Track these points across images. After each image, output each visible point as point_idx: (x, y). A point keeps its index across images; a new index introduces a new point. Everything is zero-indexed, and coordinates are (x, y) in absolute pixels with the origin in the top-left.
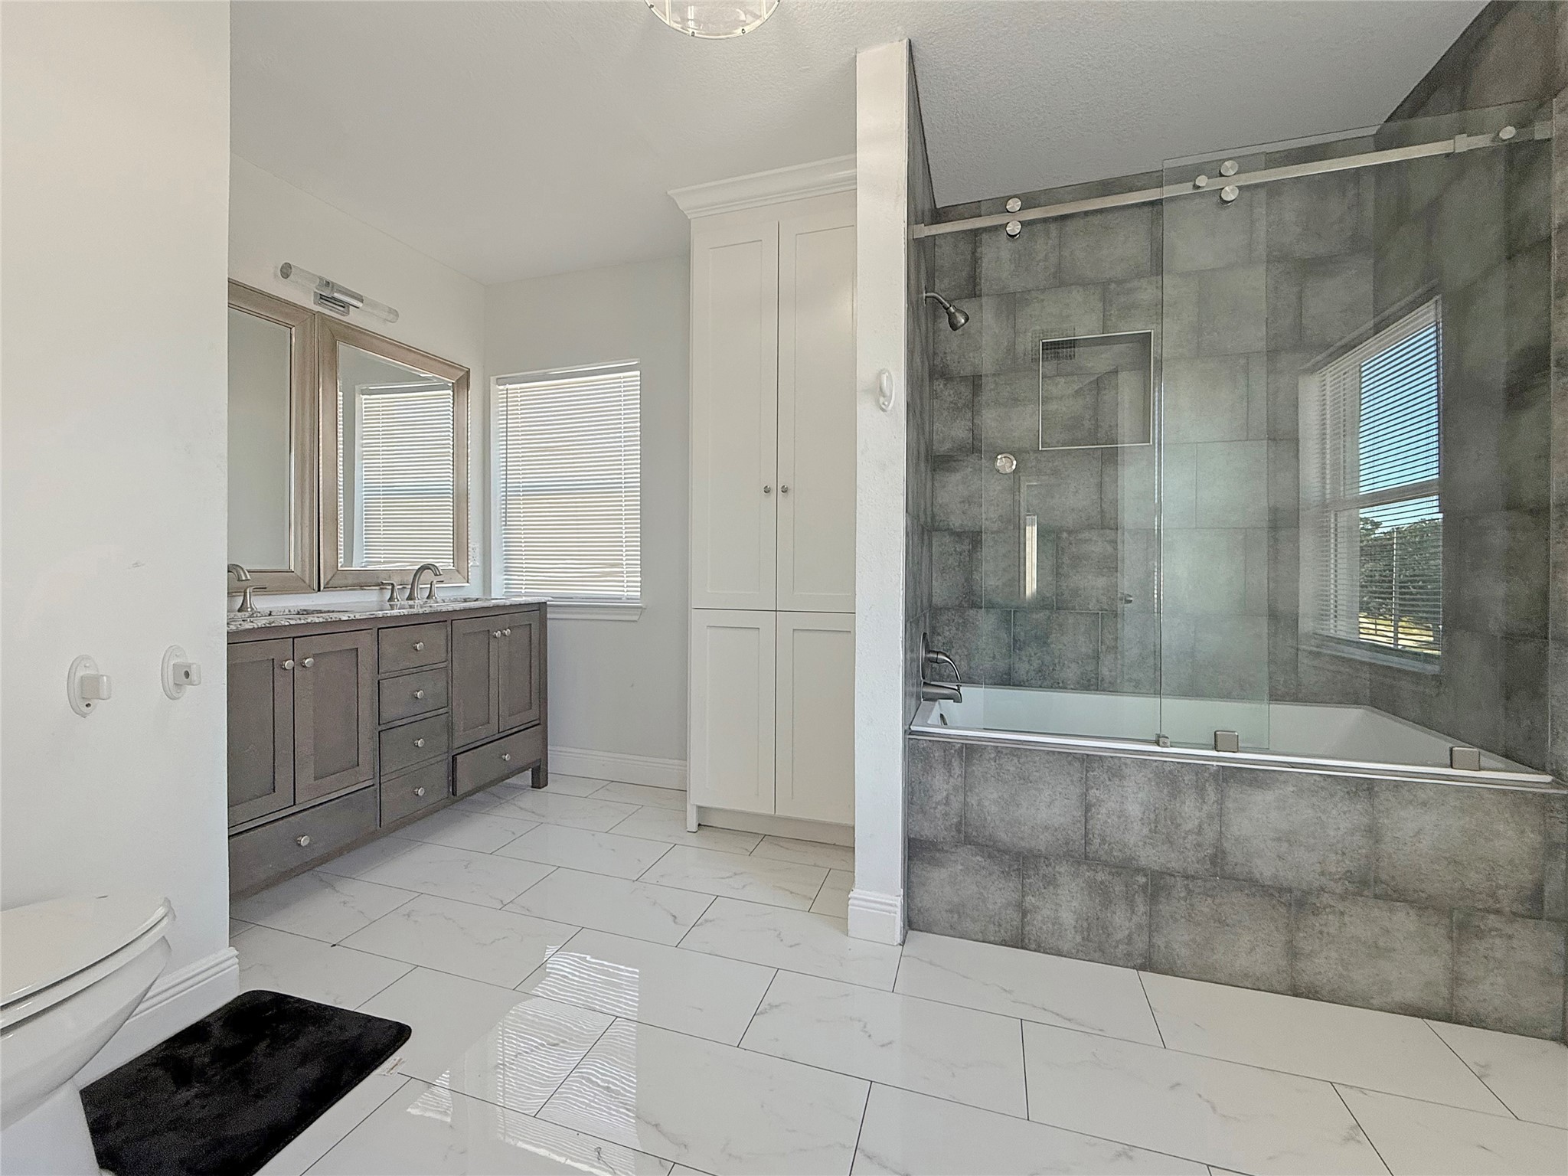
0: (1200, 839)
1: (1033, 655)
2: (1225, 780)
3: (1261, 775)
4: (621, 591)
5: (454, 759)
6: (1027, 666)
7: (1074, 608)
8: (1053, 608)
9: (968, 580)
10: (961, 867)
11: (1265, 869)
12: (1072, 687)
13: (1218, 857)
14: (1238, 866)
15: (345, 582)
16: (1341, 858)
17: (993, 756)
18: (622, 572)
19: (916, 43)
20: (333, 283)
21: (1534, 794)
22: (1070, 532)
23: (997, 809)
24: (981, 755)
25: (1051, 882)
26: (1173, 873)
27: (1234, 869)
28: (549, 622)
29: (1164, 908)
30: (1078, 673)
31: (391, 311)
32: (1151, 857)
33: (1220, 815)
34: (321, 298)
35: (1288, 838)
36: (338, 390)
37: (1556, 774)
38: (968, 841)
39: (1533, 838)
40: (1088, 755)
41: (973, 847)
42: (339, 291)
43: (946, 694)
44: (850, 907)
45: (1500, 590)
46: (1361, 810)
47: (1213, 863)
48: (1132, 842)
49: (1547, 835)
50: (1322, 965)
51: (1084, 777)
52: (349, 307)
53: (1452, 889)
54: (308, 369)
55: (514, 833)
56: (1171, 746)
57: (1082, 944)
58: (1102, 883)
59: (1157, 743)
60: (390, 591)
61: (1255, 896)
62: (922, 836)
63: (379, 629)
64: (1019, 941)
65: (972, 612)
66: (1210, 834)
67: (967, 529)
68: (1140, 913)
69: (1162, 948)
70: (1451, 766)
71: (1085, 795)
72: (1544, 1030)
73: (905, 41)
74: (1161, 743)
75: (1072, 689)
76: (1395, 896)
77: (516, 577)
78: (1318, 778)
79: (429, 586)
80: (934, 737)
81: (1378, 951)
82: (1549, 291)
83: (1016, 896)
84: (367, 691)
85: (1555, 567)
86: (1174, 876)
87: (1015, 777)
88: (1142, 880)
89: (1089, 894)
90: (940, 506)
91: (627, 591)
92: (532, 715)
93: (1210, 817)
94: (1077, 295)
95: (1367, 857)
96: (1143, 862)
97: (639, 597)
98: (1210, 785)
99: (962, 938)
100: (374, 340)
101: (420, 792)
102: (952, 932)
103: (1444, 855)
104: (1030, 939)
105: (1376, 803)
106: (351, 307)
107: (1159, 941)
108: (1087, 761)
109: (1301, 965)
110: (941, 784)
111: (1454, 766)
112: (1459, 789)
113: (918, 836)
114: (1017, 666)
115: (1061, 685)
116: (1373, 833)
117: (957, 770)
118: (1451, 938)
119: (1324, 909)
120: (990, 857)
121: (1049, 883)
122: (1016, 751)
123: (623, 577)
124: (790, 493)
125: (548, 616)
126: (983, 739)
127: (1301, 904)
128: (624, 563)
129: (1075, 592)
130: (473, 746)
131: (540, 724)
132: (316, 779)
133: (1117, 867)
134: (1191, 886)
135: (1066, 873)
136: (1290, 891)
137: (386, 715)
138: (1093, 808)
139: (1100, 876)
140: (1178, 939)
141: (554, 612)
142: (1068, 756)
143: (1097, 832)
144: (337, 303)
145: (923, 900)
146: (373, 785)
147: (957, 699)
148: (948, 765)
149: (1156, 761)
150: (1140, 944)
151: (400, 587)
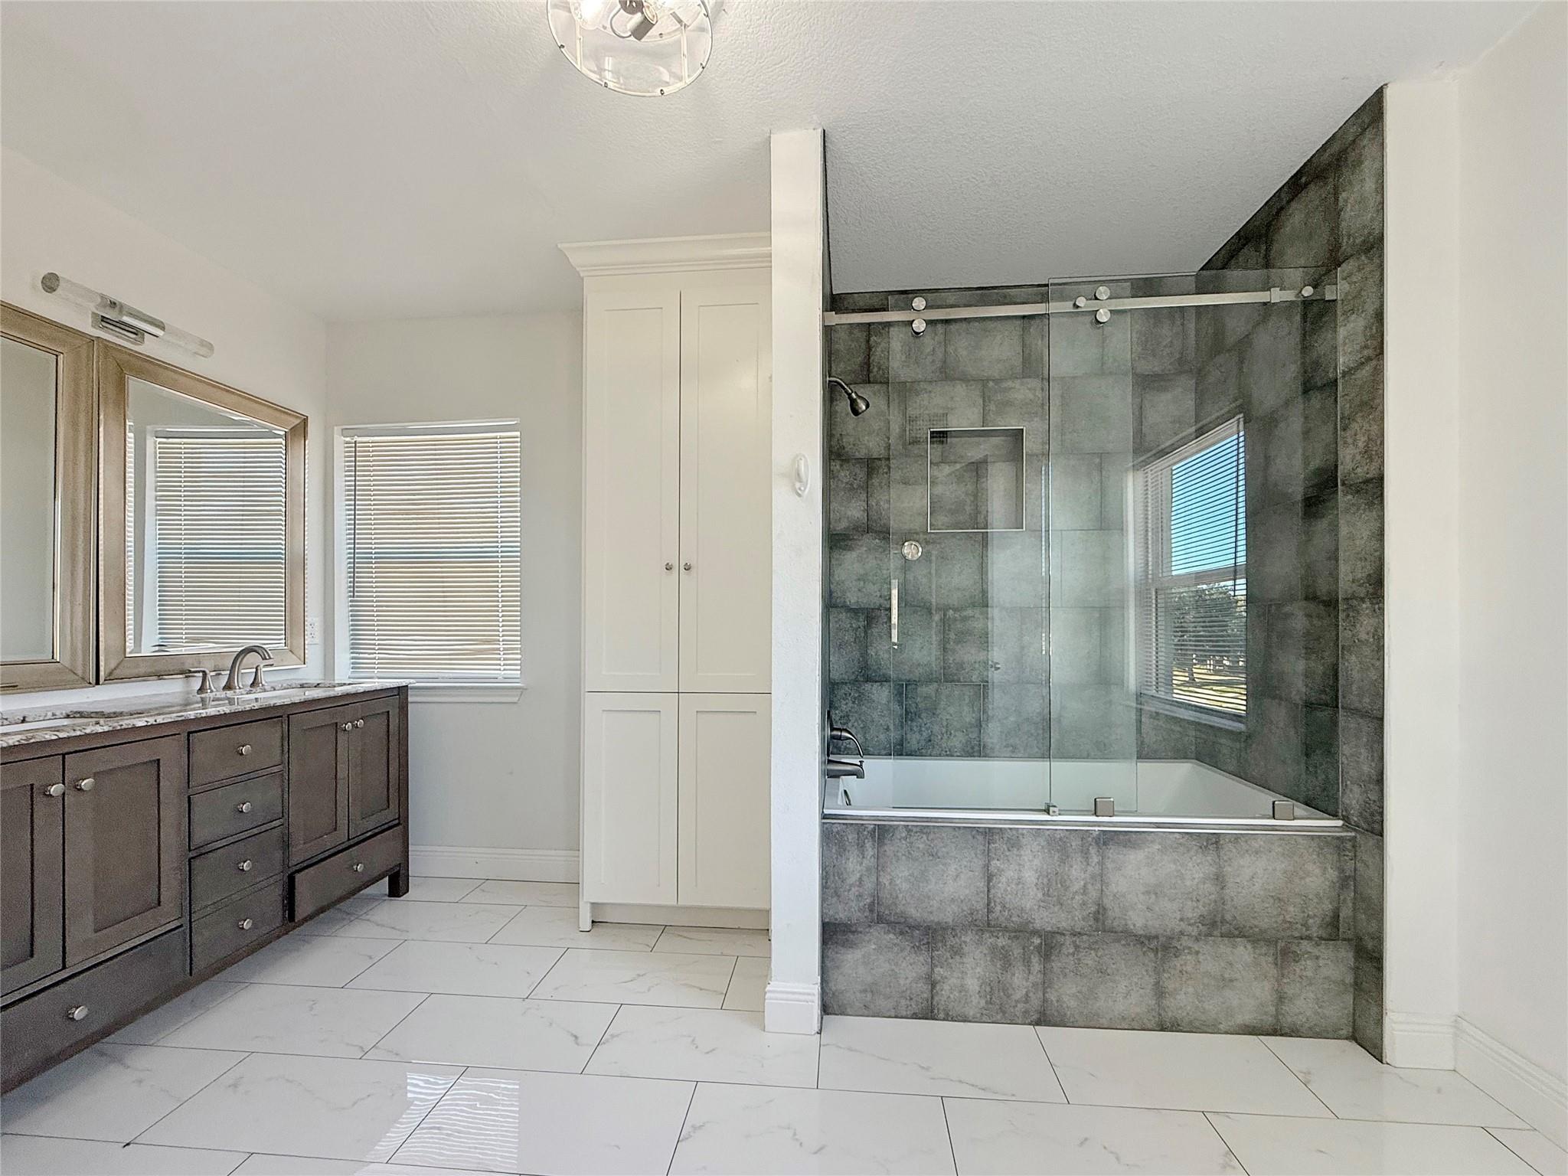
0: (1086, 898)
1: (923, 725)
2: (1105, 844)
3: (1134, 836)
4: (497, 670)
5: (291, 879)
6: (917, 736)
7: (959, 681)
8: (940, 680)
9: (864, 654)
10: (873, 947)
11: (1137, 921)
12: (959, 754)
13: (1100, 914)
14: (1117, 919)
15: (135, 672)
16: (1196, 905)
17: (904, 835)
18: (498, 649)
19: (830, 134)
20: (120, 303)
21: (1333, 837)
22: (955, 610)
23: (908, 886)
24: (893, 835)
25: (957, 952)
26: (1064, 932)
27: (1112, 923)
28: (410, 706)
29: (1056, 965)
30: (964, 741)
31: (203, 343)
32: (1045, 919)
33: (1101, 878)
34: (102, 321)
35: (1154, 891)
36: (127, 431)
37: (1346, 819)
38: (880, 919)
39: (1332, 874)
40: (989, 828)
41: (885, 925)
42: (131, 315)
43: (849, 771)
44: (766, 1001)
45: (1301, 666)
46: (1210, 861)
47: (1096, 920)
48: (1028, 906)
49: (1342, 870)
50: (1182, 1001)
51: (986, 849)
52: (143, 334)
53: (1276, 922)
54: (82, 406)
55: (370, 958)
56: (1060, 814)
57: (986, 1007)
58: (1003, 947)
59: (1047, 811)
60: (201, 679)
61: (1129, 945)
62: (836, 919)
63: (189, 733)
64: (928, 1013)
65: (868, 686)
66: (1093, 893)
67: (862, 606)
68: (1035, 973)
69: (1055, 1002)
70: (1274, 818)
71: (987, 866)
72: (1341, 1032)
73: (820, 131)
74: (1051, 812)
75: (958, 756)
76: (1237, 932)
77: (366, 656)
78: (1177, 836)
79: (254, 670)
80: (846, 819)
81: (1226, 982)
82: (1336, 424)
83: (925, 969)
84: (171, 813)
85: (1343, 648)
86: (1064, 934)
87: (924, 854)
88: (1037, 941)
89: (992, 961)
90: (837, 583)
91: (504, 670)
92: (390, 815)
93: (1093, 877)
94: (960, 389)
95: (1215, 902)
96: (1038, 925)
97: (519, 676)
98: (1093, 848)
99: (875, 1016)
100: (176, 376)
101: (247, 925)
102: (866, 1012)
103: (1271, 894)
104: (938, 1009)
105: (1221, 854)
106: (146, 334)
107: (1052, 996)
108: (989, 834)
109: (1166, 1002)
110: (854, 866)
111: (1276, 817)
112: (1281, 838)
113: (833, 921)
114: (909, 736)
115: (948, 753)
116: (1219, 879)
117: (870, 851)
118: (1276, 964)
119: (1184, 950)
120: (902, 933)
121: (956, 953)
122: (925, 828)
123: (500, 654)
124: (693, 570)
125: (410, 699)
126: (893, 819)
127: (1166, 948)
128: (501, 639)
129: (961, 666)
130: (314, 860)
131: (400, 824)
132: (96, 931)
133: (1015, 932)
134: (1077, 943)
135: (971, 942)
136: (1156, 937)
137: (199, 838)
138: (994, 878)
139: (1002, 942)
140: (1067, 993)
141: (417, 696)
142: (972, 831)
143: (998, 900)
144: (127, 328)
145: (839, 983)
146: (181, 926)
147: (859, 775)
148: (861, 846)
149: (1048, 830)
150: (1035, 1001)
151: (213, 674)
